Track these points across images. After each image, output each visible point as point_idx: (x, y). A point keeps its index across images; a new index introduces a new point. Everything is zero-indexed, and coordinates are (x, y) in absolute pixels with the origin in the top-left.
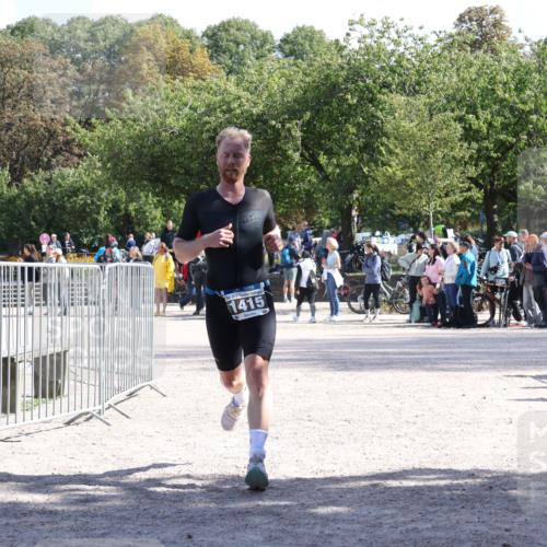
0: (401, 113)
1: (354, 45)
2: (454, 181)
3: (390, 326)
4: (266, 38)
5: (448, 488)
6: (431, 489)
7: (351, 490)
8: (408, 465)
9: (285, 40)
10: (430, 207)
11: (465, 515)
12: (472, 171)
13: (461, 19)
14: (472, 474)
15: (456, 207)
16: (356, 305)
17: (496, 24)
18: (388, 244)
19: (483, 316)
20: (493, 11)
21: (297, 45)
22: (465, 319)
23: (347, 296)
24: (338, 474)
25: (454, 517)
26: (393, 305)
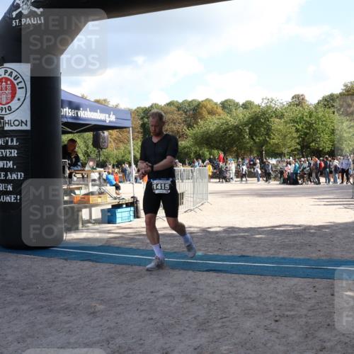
1: (263, 105)
2: (294, 144)
3: (274, 184)
5: (293, 230)
6: (288, 230)
7: (266, 231)
8: (281, 224)
10: (286, 151)
11: (298, 238)
12: (298, 141)
13: (293, 98)
14: (299, 226)
15: (292, 151)
16: (264, 179)
18: (273, 161)
20: (302, 95)
22: (296, 183)
23: (262, 176)
24: (261, 226)
25: (295, 238)
26: (275, 178)
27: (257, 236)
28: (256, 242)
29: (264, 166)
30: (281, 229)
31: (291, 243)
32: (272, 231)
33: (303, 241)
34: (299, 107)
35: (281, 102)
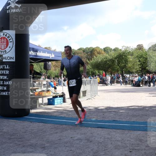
0: (130, 58)
1: (123, 50)
2: (138, 67)
3: (129, 87)
4: (111, 49)
5: (138, 108)
6: (136, 108)
7: (125, 109)
8: (132, 105)
9: (114, 49)
10: (134, 71)
11: (140, 112)
12: (140, 66)
13: (137, 46)
14: (141, 106)
15: (137, 71)
16: (124, 84)
17: (142, 46)
18: (128, 76)
19: (141, 85)
20: (142, 45)
21: (115, 50)
22: (139, 86)
23: (123, 83)
24: (123, 106)
25: (139, 112)
26: (129, 84)
27: (121, 111)
28: (120, 114)
29: (124, 78)
30: (132, 108)
31: (137, 114)
32: (128, 109)
33: (143, 113)
34: (140, 50)
35: (132, 47)
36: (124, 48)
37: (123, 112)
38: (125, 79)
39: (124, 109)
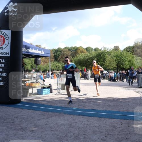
0: (108, 57)
1: (102, 50)
2: (114, 65)
3: (106, 81)
4: (92, 49)
5: (113, 100)
6: (111, 100)
8: (109, 97)
9: (94, 49)
10: (111, 68)
11: (115, 103)
12: (116, 64)
13: (114, 47)
14: (116, 98)
15: (114, 68)
16: (102, 79)
17: (118, 48)
18: (106, 72)
19: (116, 80)
20: (118, 46)
21: (96, 50)
24: (101, 98)
26: (106, 79)
27: (99, 102)
28: (98, 104)
29: (102, 73)
30: (108, 99)
31: (112, 105)
32: (105, 100)
33: (117, 104)
34: (116, 51)
35: (109, 48)
36: (103, 48)
37: (100, 103)
38: (103, 75)
39: (101, 100)
